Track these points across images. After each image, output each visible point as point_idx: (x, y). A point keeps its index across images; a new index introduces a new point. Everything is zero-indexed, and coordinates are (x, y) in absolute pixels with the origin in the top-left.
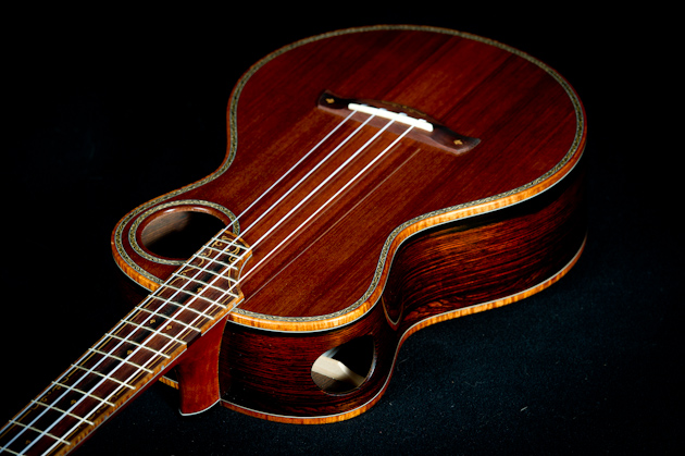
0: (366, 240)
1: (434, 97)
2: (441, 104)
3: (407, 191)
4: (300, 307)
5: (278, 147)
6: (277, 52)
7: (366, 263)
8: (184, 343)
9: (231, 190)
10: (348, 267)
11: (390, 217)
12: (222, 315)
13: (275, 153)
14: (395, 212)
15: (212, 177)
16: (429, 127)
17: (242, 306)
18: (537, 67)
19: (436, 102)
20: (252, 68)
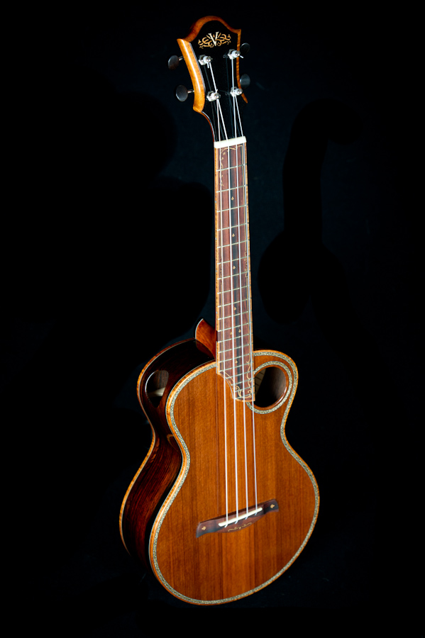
0: (197, 445)
1: (234, 546)
2: (228, 544)
3: (203, 485)
4: (193, 387)
5: (272, 464)
6: (317, 516)
7: (187, 433)
8: (219, 331)
9: (270, 424)
10: (191, 425)
11: (197, 465)
12: (218, 357)
13: (270, 460)
14: (198, 469)
15: (283, 425)
16: (221, 525)
17: (214, 369)
18: (208, 600)
19: (231, 544)
20: (319, 498)
